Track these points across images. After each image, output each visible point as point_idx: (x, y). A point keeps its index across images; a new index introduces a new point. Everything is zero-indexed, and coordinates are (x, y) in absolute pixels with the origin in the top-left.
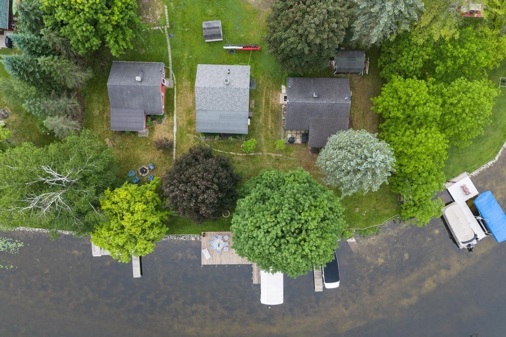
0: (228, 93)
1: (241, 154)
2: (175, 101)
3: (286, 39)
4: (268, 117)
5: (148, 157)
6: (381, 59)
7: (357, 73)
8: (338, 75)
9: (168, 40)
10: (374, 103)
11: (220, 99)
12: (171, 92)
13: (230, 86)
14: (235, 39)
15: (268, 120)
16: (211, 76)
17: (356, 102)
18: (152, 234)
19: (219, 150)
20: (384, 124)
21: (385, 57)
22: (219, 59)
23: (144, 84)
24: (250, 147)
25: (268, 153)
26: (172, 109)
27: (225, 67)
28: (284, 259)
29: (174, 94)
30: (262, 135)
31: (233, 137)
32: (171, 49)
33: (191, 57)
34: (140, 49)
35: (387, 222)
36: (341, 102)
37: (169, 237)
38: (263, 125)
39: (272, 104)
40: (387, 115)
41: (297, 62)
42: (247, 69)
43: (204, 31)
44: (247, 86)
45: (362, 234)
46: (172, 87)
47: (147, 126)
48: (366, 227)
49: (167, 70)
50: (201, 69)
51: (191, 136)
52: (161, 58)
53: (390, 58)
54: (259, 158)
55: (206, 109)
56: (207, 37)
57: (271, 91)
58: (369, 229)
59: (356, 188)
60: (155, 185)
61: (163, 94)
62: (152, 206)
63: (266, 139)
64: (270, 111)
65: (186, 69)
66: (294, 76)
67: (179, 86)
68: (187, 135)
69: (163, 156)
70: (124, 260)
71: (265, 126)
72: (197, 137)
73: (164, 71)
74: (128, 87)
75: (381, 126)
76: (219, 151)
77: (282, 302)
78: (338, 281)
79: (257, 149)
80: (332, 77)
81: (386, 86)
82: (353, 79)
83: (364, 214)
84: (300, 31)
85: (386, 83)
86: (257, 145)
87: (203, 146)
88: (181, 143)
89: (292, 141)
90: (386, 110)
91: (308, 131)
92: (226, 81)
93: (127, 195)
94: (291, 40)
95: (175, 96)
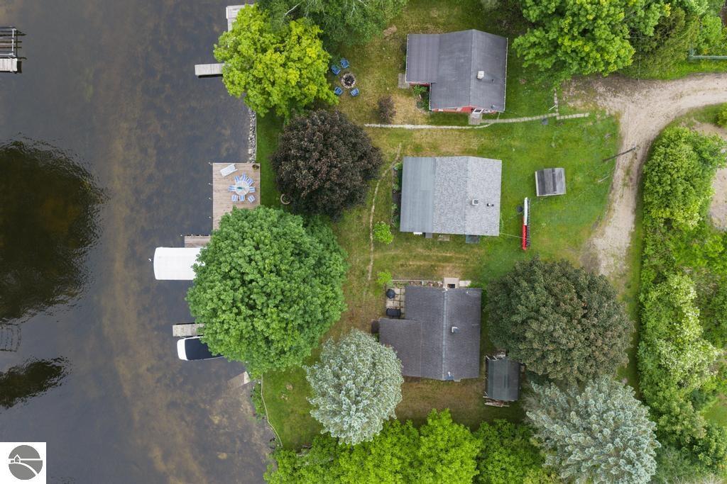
0: (459, 204)
1: (371, 221)
2: (450, 127)
3: (533, 288)
4: (425, 260)
5: (369, 87)
6: (506, 423)
7: (486, 390)
8: (484, 363)
9: (538, 117)
10: (442, 414)
11: (451, 192)
12: (463, 121)
13: (469, 207)
14: (539, 214)
15: (420, 260)
16: (484, 180)
17: (446, 387)
18: (255, 93)
19: (377, 191)
20: (411, 427)
21: (509, 429)
22: (509, 191)
23: (473, 82)
24: (382, 234)
25: (372, 261)
26: (438, 122)
27: (497, 201)
28: (212, 284)
29: (459, 126)
30: (399, 252)
31: (396, 209)
32: (525, 122)
33: (514, 150)
34: (525, 78)
35: (272, 428)
36: (443, 366)
37: (254, 117)
38: (414, 254)
39: (443, 267)
40: (424, 431)
41: (501, 304)
42: (495, 231)
43: (551, 169)
44: (469, 231)
45: (254, 393)
46: (470, 124)
47: (413, 86)
48: (265, 399)
49: (494, 116)
50: (496, 165)
51: (398, 150)
52: (511, 107)
53: (507, 438)
54: (365, 247)
55: (437, 172)
56: (542, 173)
57: (462, 265)
58: (261, 404)
59: (317, 387)
60: (326, 97)
61: (459, 109)
62: (295, 93)
63: (393, 258)
64: (433, 263)
65: (496, 144)
66: (484, 299)
67: (471, 133)
68: (400, 144)
69: (370, 109)
70: (218, 53)
71: (411, 255)
72: (397, 159)
73: (493, 111)
74: (469, 60)
75: (409, 423)
76: (377, 189)
77: (158, 277)
78: (188, 358)
79: (378, 245)
80: (482, 353)
81: (466, 431)
82: (479, 384)
83: (283, 397)
84: (543, 310)
85: (472, 431)
86: (384, 244)
87: (383, 167)
88: (389, 135)
89: (389, 294)
90: (431, 431)
91: (403, 319)
92: (476, 202)
93: (310, 57)
94: (532, 296)
95: (456, 127)
